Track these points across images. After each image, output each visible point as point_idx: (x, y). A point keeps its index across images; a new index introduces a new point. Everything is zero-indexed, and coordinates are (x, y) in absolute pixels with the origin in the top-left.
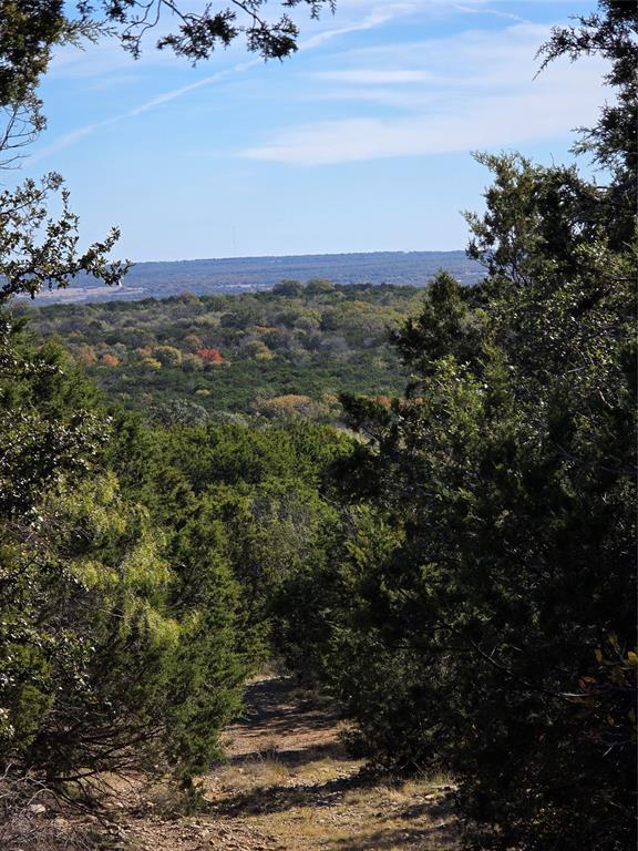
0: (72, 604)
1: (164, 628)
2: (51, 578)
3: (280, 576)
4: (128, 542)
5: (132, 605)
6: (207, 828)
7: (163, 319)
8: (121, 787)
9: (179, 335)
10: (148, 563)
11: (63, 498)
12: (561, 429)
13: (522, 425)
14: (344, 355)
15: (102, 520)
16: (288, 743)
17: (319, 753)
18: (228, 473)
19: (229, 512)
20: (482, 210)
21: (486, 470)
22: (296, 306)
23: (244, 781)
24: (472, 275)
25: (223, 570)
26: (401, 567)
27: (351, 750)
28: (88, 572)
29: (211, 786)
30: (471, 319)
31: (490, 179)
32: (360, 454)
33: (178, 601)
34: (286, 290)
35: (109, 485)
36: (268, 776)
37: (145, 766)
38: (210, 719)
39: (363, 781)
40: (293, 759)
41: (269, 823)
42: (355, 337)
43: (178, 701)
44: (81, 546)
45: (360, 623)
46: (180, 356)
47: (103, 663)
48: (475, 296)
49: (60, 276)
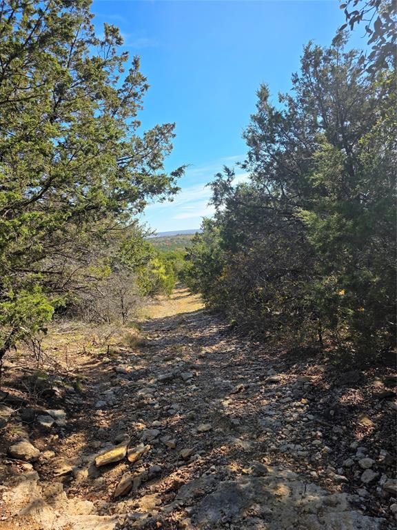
0: (153, 275)
1: (164, 277)
2: (150, 272)
3: (179, 270)
4: (160, 267)
5: (160, 275)
6: (171, 301)
7: (163, 239)
8: (161, 297)
9: (165, 241)
10: (162, 270)
11: (151, 262)
12: (212, 251)
13: (207, 251)
14: (186, 243)
15: (156, 265)
16: (181, 291)
17: (185, 292)
18: (172, 258)
19: (172, 263)
20: (202, 224)
21: (203, 256)
22: (179, 237)
23: (176, 296)
24: (201, 232)
25: (172, 270)
26: (193, 268)
27: (189, 291)
28: (155, 271)
29: (172, 296)
30: (201, 237)
31: (203, 220)
32: (188, 255)
33: (166, 274)
34: (178, 235)
35: (157, 260)
36: (179, 295)
37: (164, 294)
38: (171, 288)
39: (191, 295)
40: (182, 292)
41: (179, 301)
42: (187, 241)
43: (167, 286)
44: (154, 268)
45: (189, 276)
46: (165, 244)
47: (158, 281)
48: (201, 234)
49: (149, 235)
